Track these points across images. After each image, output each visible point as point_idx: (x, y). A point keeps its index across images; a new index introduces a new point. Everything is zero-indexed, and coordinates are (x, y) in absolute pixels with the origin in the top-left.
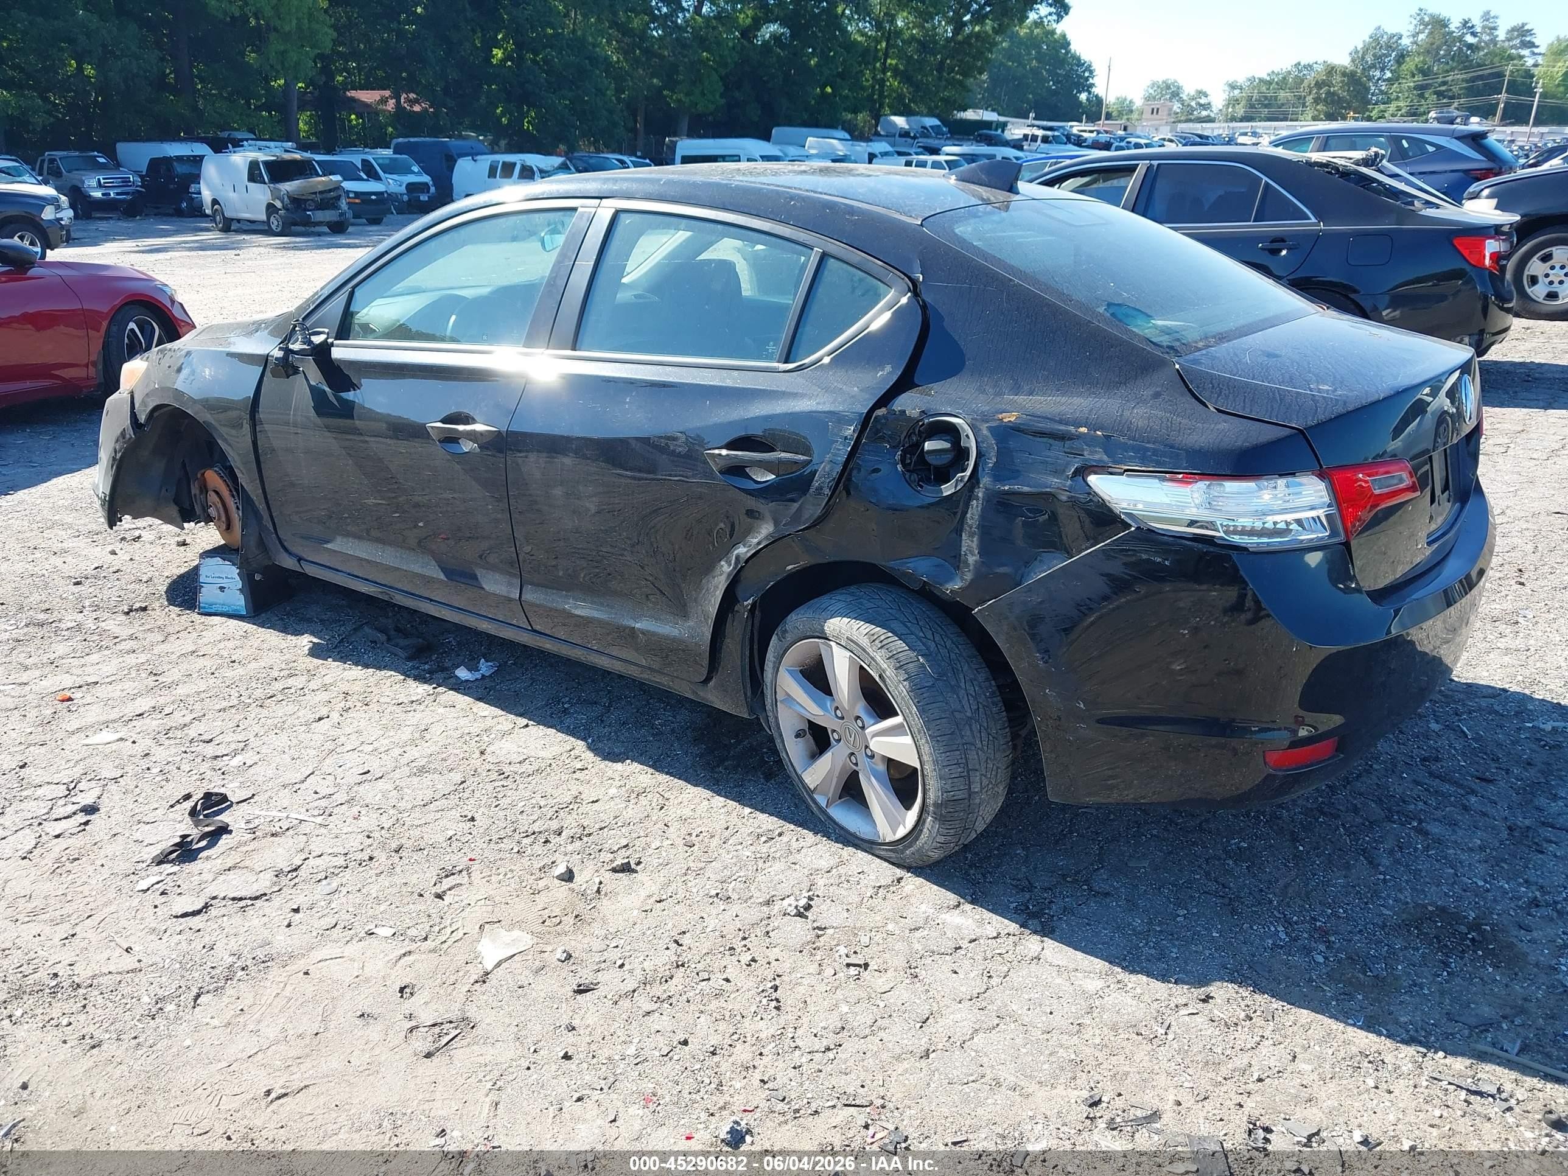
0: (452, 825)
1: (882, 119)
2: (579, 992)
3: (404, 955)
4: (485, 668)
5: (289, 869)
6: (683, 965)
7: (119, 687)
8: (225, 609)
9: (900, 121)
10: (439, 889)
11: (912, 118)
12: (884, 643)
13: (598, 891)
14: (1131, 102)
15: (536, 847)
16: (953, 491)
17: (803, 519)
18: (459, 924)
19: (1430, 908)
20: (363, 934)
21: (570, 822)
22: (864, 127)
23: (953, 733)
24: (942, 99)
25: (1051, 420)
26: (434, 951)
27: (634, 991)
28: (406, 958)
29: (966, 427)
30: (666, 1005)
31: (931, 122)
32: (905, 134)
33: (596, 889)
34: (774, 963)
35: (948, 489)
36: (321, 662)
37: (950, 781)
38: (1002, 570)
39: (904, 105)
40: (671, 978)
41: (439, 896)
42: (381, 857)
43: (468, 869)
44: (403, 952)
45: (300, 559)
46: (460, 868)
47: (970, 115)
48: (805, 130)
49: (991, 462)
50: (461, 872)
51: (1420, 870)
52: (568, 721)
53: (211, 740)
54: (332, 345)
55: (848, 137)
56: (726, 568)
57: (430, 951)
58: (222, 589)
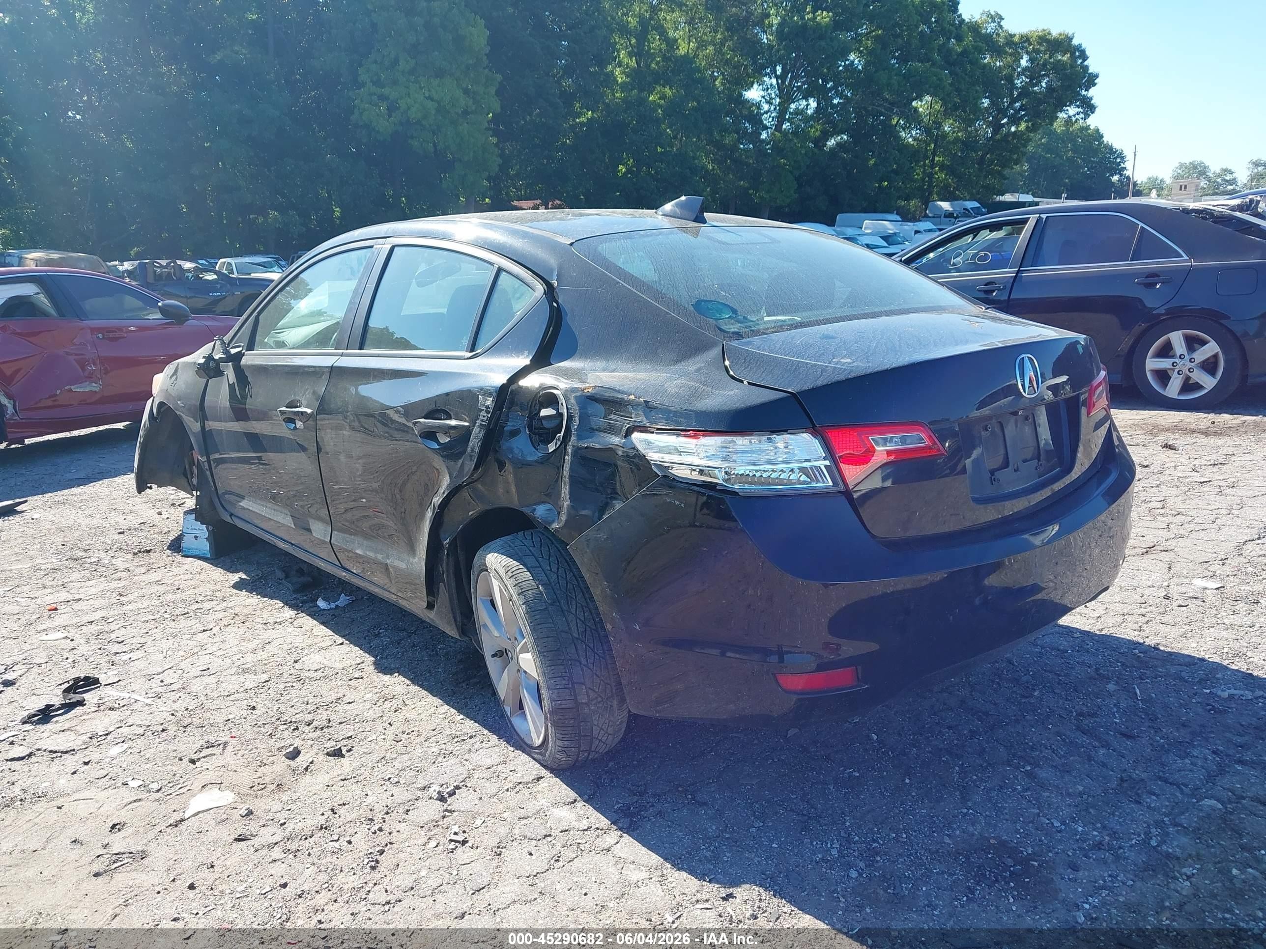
0: (237, 711)
1: (930, 204)
2: (238, 840)
3: (135, 801)
4: (343, 600)
5: (103, 733)
6: (326, 828)
7: (90, 603)
8: (198, 553)
9: (946, 206)
10: (195, 757)
11: (956, 202)
12: (514, 573)
13: (306, 769)
14: (1161, 181)
15: (286, 732)
16: (554, 448)
17: (465, 472)
18: (189, 783)
19: (992, 841)
20: (120, 784)
21: (321, 718)
22: (915, 211)
23: (558, 650)
24: (983, 187)
25: (614, 390)
26: (158, 800)
27: (276, 844)
28: (135, 804)
29: (562, 397)
30: (291, 856)
31: (971, 204)
32: (949, 215)
33: (305, 766)
34: (395, 833)
35: (552, 448)
36: (237, 592)
37: (556, 691)
38: (584, 512)
39: (950, 192)
40: (311, 837)
41: (193, 762)
42: (172, 729)
43: (226, 743)
44: (135, 799)
45: (231, 515)
46: (220, 742)
47: (1008, 198)
48: (863, 215)
49: (575, 424)
50: (219, 745)
51: (1005, 808)
52: (375, 642)
53: (123, 641)
54: (243, 355)
55: (899, 218)
56: (429, 514)
57: (155, 800)
58: (196, 537)
